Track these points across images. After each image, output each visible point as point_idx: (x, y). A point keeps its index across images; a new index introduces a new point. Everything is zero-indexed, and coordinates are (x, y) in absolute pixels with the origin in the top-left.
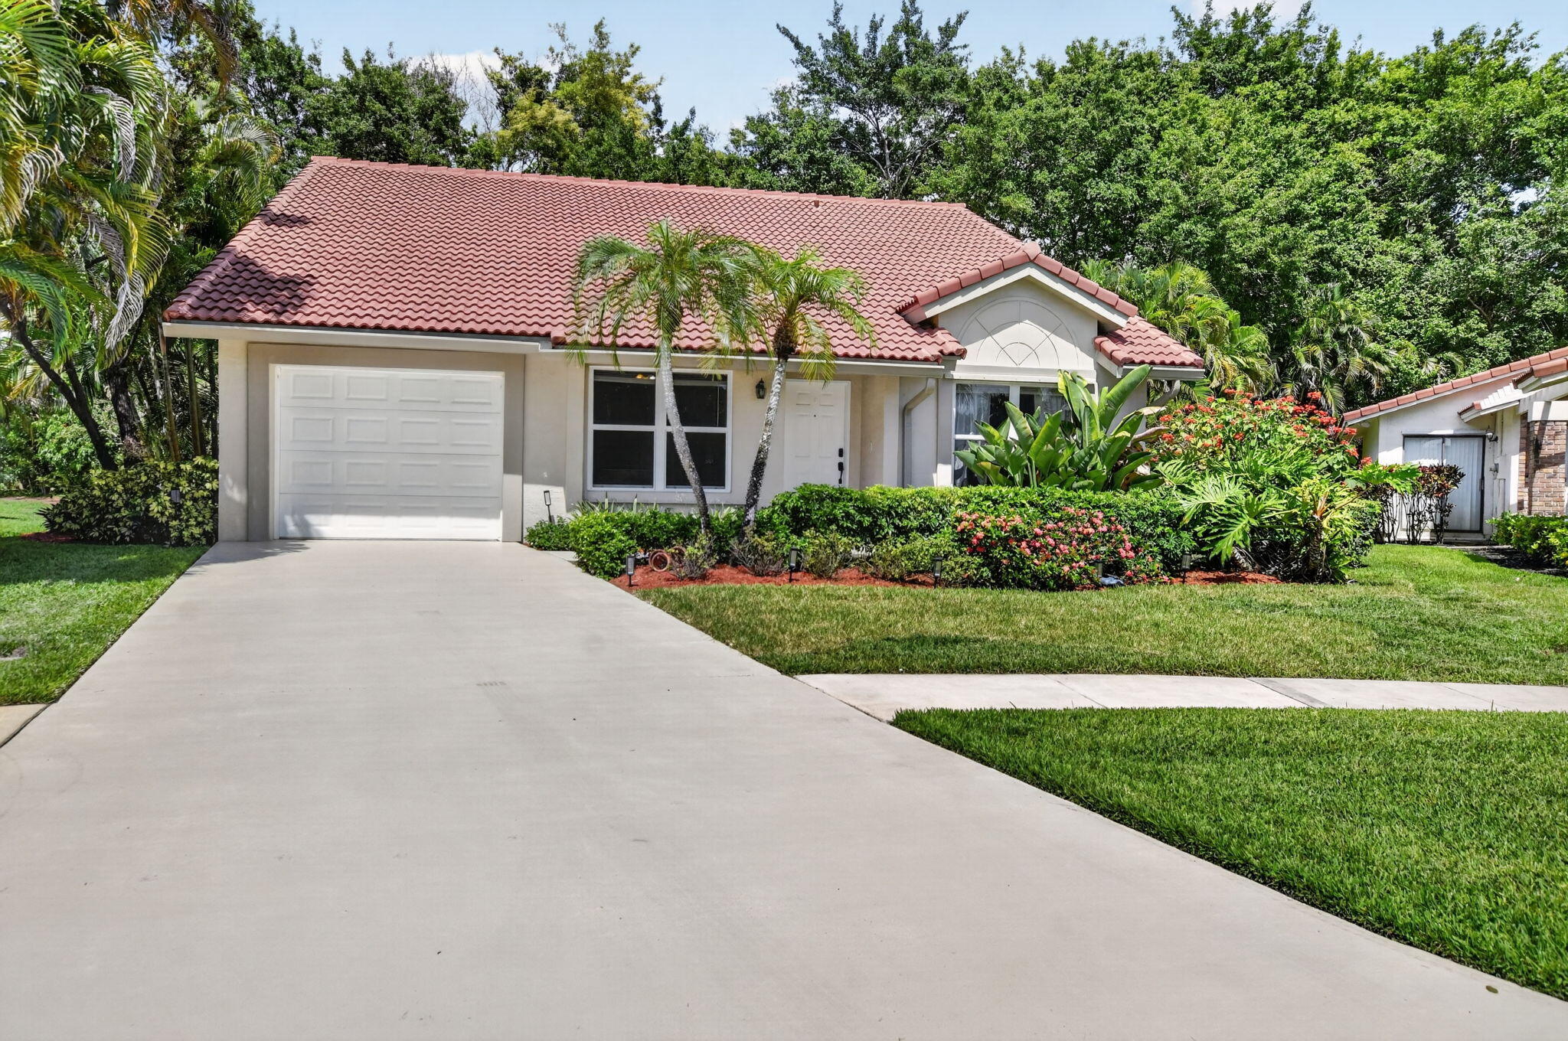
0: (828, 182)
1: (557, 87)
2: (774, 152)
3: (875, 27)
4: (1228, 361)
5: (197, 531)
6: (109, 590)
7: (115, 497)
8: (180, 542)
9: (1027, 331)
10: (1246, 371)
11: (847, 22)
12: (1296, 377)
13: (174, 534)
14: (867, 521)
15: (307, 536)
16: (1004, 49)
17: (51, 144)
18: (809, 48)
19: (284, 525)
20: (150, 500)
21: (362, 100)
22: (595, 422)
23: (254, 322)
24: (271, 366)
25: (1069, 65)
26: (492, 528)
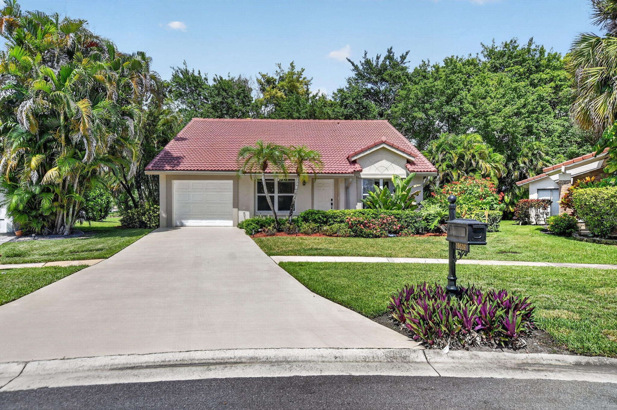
0: (362, 109)
1: (278, 83)
2: (345, 101)
3: (378, 58)
4: (488, 165)
5: (154, 225)
6: (127, 238)
7: (135, 216)
8: (150, 227)
9: (384, 163)
10: (495, 168)
11: (369, 57)
12: (519, 169)
13: (149, 225)
14: (325, 220)
15: (182, 225)
16: (423, 61)
17: (114, 133)
18: (357, 65)
19: (176, 223)
20: (143, 217)
21: (219, 92)
22: (258, 193)
23: (167, 170)
24: (172, 181)
25: (445, 65)
26: (230, 223)
